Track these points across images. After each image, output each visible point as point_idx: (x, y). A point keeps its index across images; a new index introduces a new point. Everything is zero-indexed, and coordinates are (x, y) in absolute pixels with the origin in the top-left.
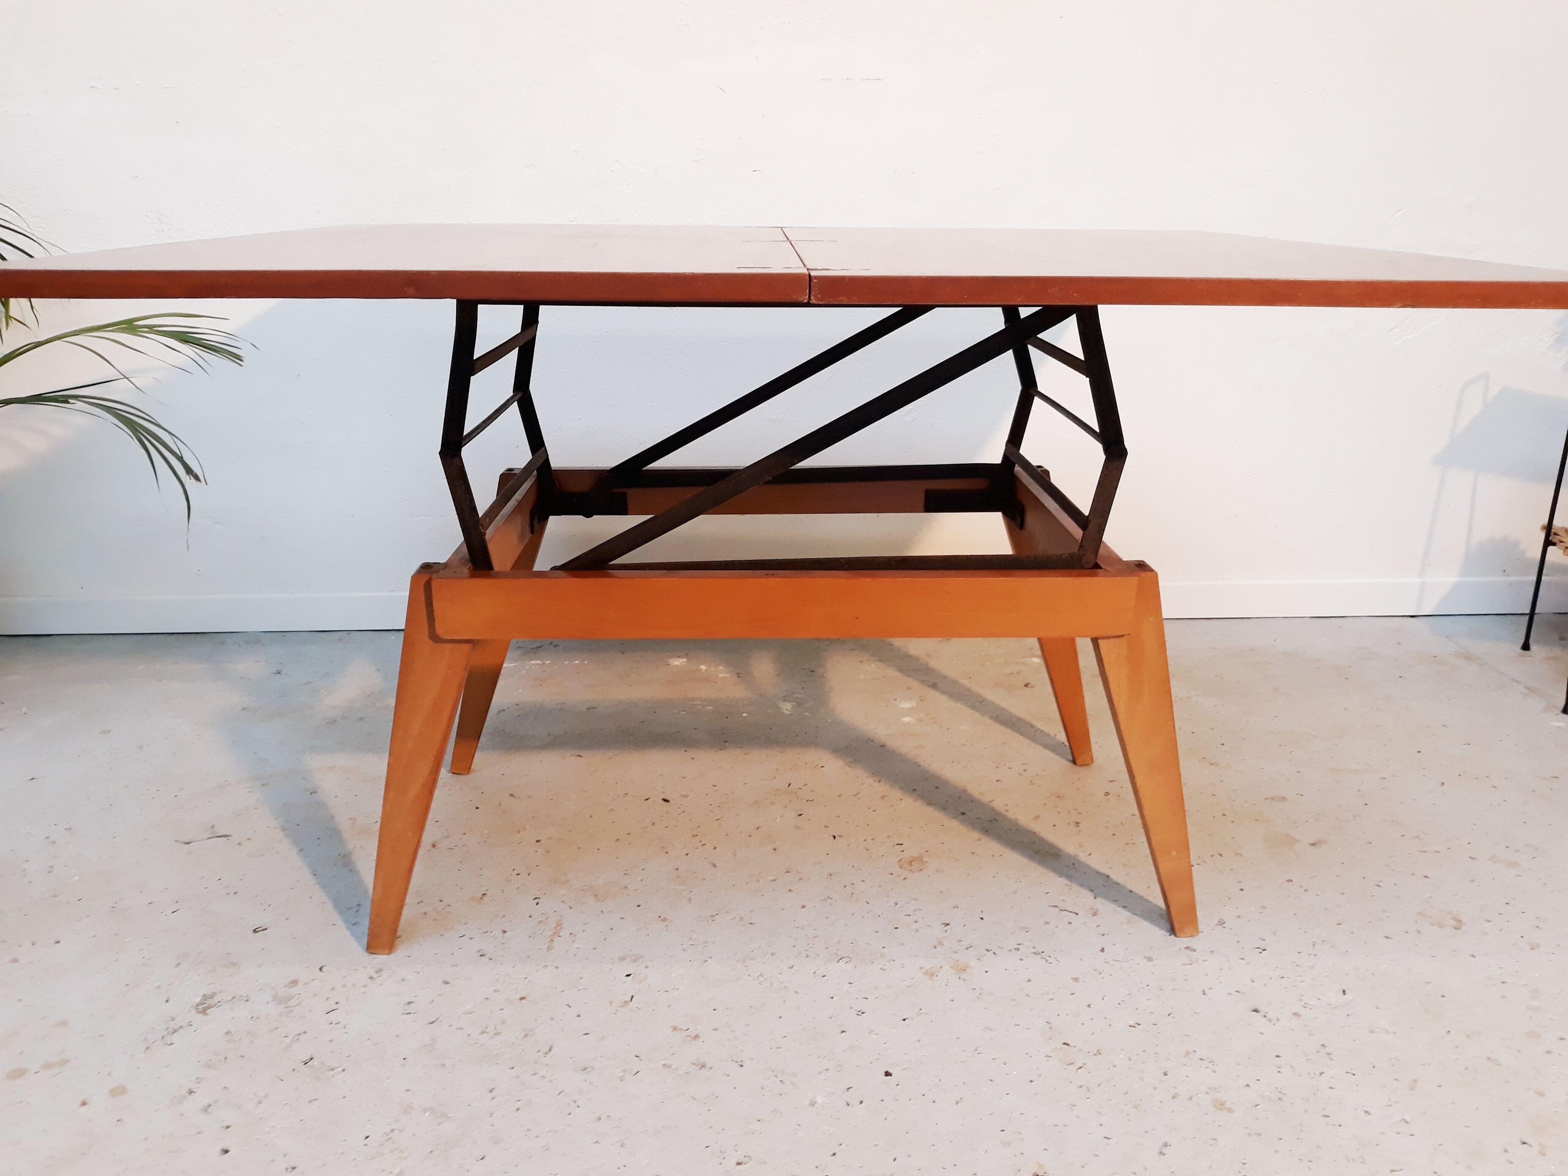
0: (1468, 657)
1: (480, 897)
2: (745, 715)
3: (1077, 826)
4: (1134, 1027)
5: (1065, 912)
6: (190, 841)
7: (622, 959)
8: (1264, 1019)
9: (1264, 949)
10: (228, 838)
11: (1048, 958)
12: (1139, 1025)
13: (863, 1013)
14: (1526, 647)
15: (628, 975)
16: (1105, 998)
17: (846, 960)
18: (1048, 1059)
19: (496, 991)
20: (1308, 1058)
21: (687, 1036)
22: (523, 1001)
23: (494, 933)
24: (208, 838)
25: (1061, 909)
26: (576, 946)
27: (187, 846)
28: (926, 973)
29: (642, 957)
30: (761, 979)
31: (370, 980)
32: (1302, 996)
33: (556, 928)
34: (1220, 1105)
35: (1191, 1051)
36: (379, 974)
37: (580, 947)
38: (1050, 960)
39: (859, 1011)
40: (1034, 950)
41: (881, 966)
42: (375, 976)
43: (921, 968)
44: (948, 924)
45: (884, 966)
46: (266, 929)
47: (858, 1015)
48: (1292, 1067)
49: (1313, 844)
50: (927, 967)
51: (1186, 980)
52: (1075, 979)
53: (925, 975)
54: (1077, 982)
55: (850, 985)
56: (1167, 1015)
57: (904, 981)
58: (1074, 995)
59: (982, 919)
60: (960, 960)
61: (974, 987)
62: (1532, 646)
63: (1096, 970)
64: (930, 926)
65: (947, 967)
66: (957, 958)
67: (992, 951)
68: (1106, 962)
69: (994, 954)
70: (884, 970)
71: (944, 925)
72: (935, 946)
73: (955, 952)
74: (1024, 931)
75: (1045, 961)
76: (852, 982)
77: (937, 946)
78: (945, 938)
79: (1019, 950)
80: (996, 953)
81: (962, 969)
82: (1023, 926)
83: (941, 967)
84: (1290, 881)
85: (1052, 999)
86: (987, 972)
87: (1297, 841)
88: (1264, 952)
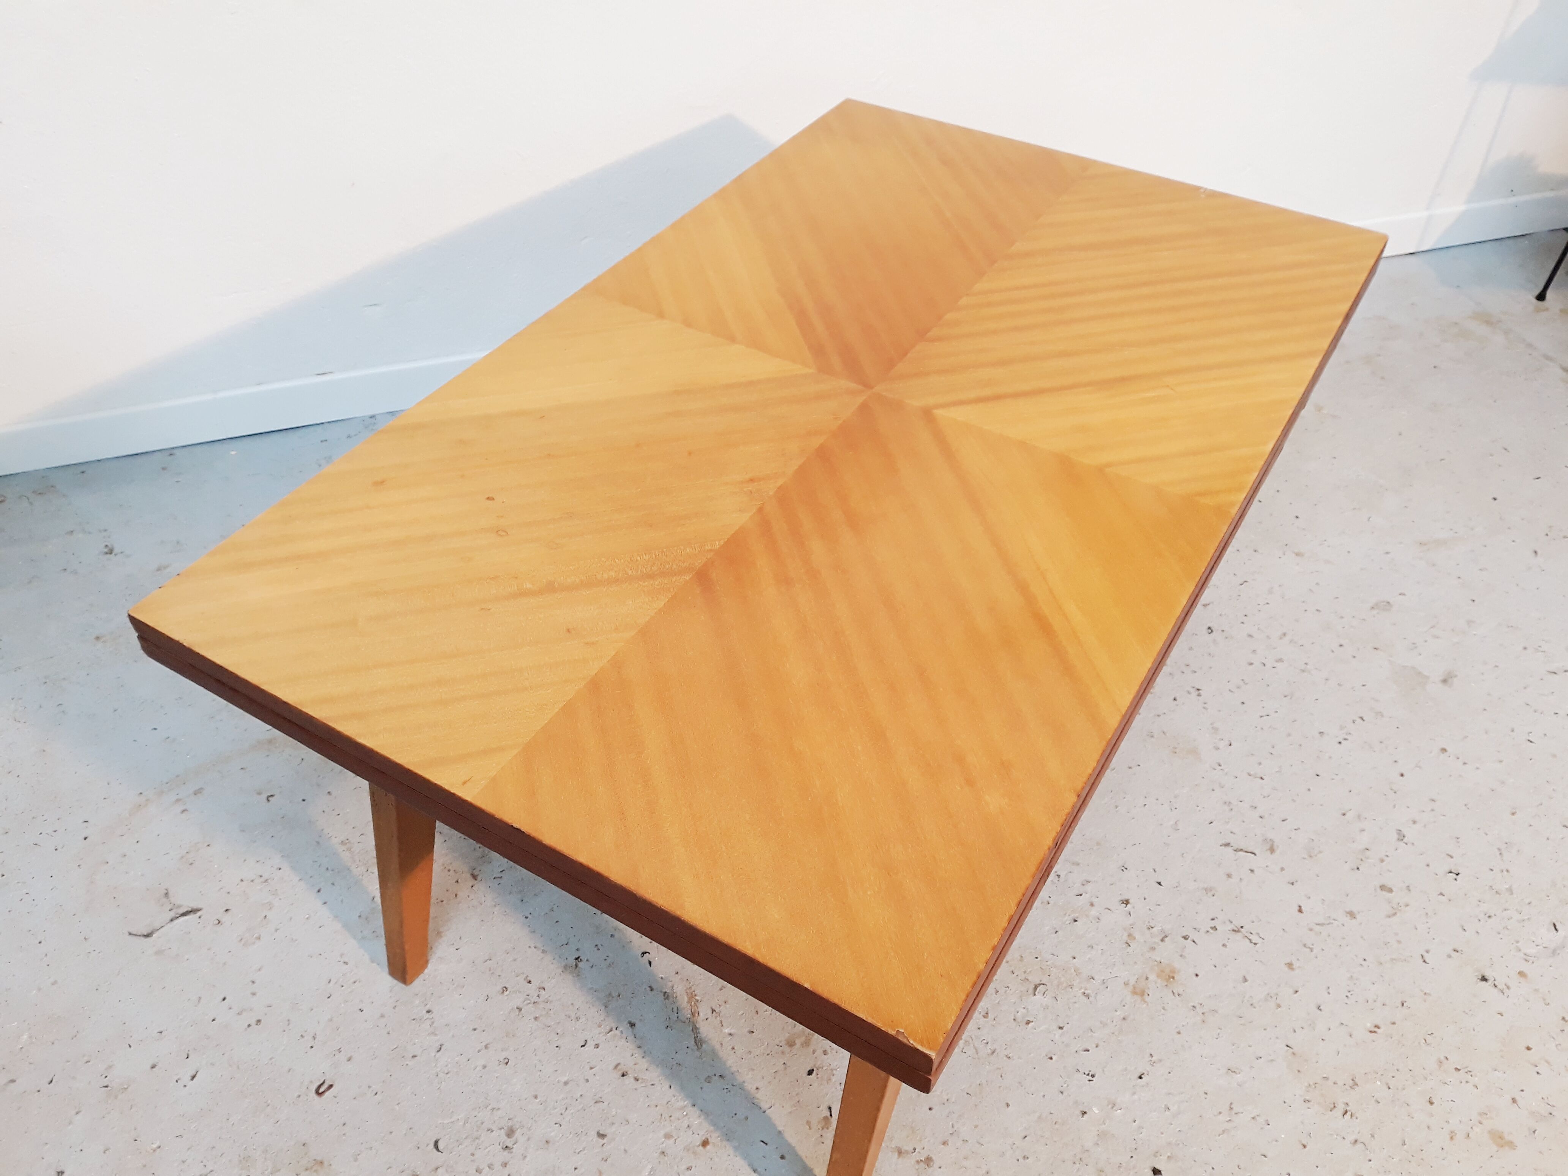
0: (1489, 322)
3: (1199, 695)
4: (1375, 1032)
5: (1240, 852)
6: (150, 932)
8: (1496, 990)
9: (1456, 872)
10: (199, 914)
11: (1251, 937)
12: (1379, 1028)
13: (1093, 1076)
14: (1541, 297)
15: (810, 1072)
16: (1331, 991)
17: (1041, 988)
18: (1308, 1105)
19: (668, 1136)
20: (1557, 1043)
21: (918, 1162)
22: (708, 1147)
24: (172, 920)
25: (1234, 848)
26: (727, 1030)
27: (148, 939)
28: (1134, 993)
31: (506, 1152)
32: (1518, 942)
34: (1501, 1140)
35: (1442, 1058)
36: (514, 1138)
37: (732, 1031)
38: (1255, 939)
39: (1088, 1074)
40: (1231, 927)
41: (1083, 991)
42: (509, 1143)
43: (1126, 984)
44: (1127, 902)
45: (1086, 989)
46: (331, 1086)
47: (1090, 1081)
48: (1548, 1062)
49: (1445, 681)
50: (1132, 981)
51: (1399, 942)
52: (1290, 965)
53: (1135, 996)
54: (1293, 969)
55: (1060, 1031)
56: (1400, 1005)
57: (1116, 1011)
58: (1298, 993)
59: (1159, 883)
60: (1162, 961)
61: (1193, 1004)
62: (1549, 294)
63: (1305, 945)
64: (1109, 908)
65: (1152, 977)
66: (1158, 959)
67: (1189, 938)
68: (1311, 930)
69: (1193, 943)
70: (1088, 996)
71: (1123, 903)
72: (1127, 943)
73: (1153, 949)
74: (1210, 894)
75: (1248, 941)
76: (1061, 1026)
77: (1129, 941)
78: (1132, 926)
79: (1216, 929)
80: (1195, 940)
81: (1170, 976)
82: (1206, 886)
83: (1147, 979)
84: (1444, 750)
85: (1279, 1006)
86: (1197, 975)
87: (1427, 677)
88: (1459, 877)
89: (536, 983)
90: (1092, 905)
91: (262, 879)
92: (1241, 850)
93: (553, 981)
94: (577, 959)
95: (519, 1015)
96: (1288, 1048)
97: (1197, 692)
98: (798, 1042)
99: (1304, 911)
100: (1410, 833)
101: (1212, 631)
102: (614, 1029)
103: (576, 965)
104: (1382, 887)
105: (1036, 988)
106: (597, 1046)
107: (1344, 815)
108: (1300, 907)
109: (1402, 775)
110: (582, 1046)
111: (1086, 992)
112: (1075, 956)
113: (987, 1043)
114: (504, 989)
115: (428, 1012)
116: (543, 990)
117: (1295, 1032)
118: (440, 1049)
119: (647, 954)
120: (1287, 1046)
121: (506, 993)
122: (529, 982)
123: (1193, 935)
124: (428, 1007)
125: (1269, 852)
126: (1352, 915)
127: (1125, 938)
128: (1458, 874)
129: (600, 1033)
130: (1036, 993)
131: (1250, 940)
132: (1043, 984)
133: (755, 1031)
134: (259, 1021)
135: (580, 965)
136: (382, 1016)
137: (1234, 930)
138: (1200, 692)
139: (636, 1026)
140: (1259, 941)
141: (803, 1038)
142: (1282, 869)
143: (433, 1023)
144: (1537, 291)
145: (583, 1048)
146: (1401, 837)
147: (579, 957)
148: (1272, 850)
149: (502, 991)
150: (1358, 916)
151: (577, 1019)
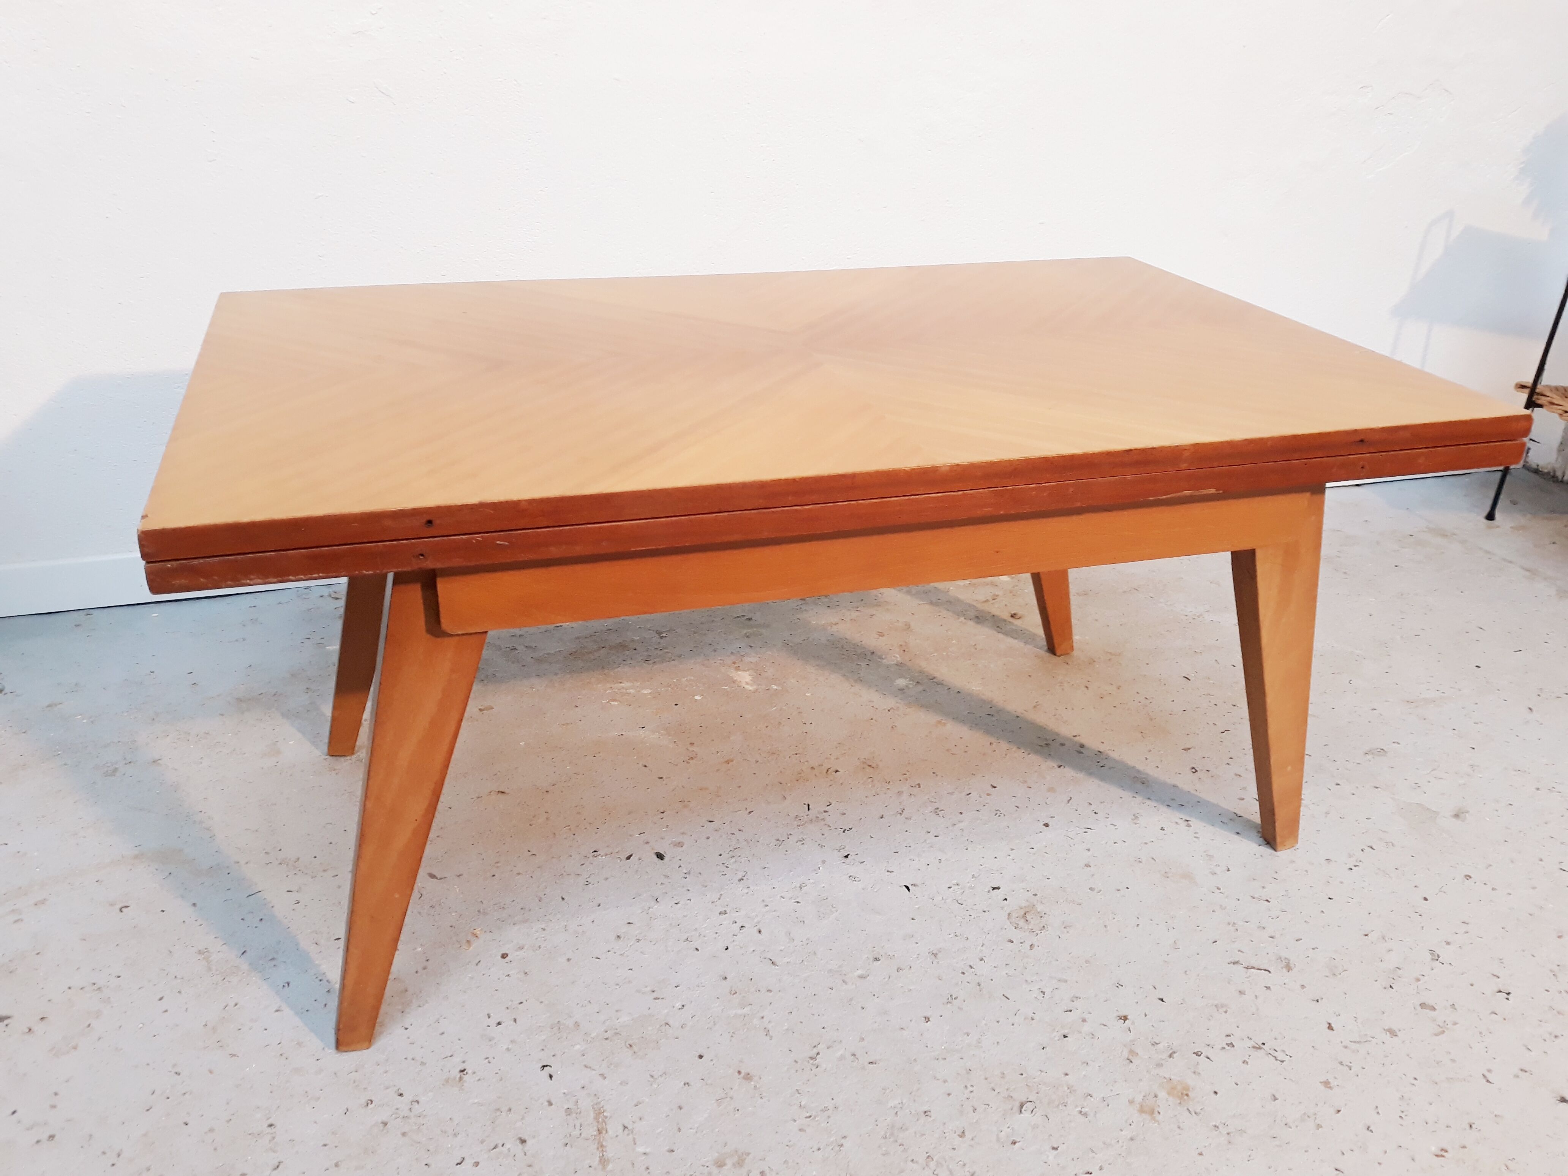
0: (1443, 534)
1: (458, 1079)
2: (697, 698)
4: (1442, 1156)
5: (1252, 970)
7: (720, 1164)
9: (1507, 992)
11: (1276, 1054)
12: (1446, 1151)
14: (1490, 517)
16: (1380, 1111)
17: (1029, 1106)
23: (507, 1146)
25: (1244, 966)
26: (641, 1150)
28: (1142, 1110)
29: (748, 1154)
30: (932, 1165)
33: (596, 1118)
37: (648, 1150)
38: (1280, 1056)
40: (1251, 1043)
41: (1079, 1109)
43: (1131, 1102)
44: (1125, 1018)
49: (1457, 816)
50: (1139, 1099)
51: (1453, 1061)
52: (1326, 1084)
53: (1143, 1114)
54: (1330, 1088)
55: (1055, 1152)
56: (1468, 1127)
57: (1121, 1130)
58: (1340, 1113)
59: (1162, 1000)
60: (1172, 1077)
61: (1214, 1123)
62: (1498, 515)
63: (1341, 1063)
64: (1105, 1024)
65: (1162, 1094)
66: (1167, 1076)
67: (1202, 1055)
68: (1346, 1047)
69: (1208, 1060)
70: (1086, 1115)
71: (1121, 1019)
72: (1128, 1059)
73: (1159, 1065)
74: (1222, 1010)
75: (1274, 1058)
76: (1055, 1146)
77: (1130, 1057)
78: (1133, 1042)
79: (1233, 1046)
80: (1210, 1057)
81: (1183, 1094)
82: (1216, 1002)
83: (1156, 1096)
84: (1468, 877)
85: (1319, 1126)
86: (1216, 1093)
87: (1437, 813)
88: (1510, 997)
89: (408, 1097)
90: (1084, 1020)
91: (95, 987)
92: (1253, 968)
93: (430, 1094)
94: (462, 1071)
95: (383, 1130)
96: (1338, 1172)
97: (1186, 823)
98: (729, 1162)
99: (1334, 1028)
100: (1446, 954)
101: (1196, 771)
102: (500, 1145)
103: (461, 1079)
104: (1423, 1005)
105: (1022, 1106)
106: (477, 1164)
107: (1366, 935)
108: (1329, 1024)
109: (1426, 899)
110: (457, 1164)
111: (1083, 1110)
112: (1068, 1072)
113: (964, 1165)
114: (369, 1102)
115: (271, 1125)
116: (416, 1103)
117: (1343, 1154)
118: (278, 1167)
119: (548, 1067)
120: (1336, 1170)
121: (371, 1106)
122: (401, 1095)
123: (1206, 1051)
124: (270, 1122)
125: (1285, 970)
126: (1392, 1033)
127: (1126, 1054)
128: (1509, 994)
129: (481, 1151)
130: (1023, 1110)
131: (1275, 1057)
132: (1031, 1102)
133: (675, 1149)
134: (52, 1137)
135: (465, 1078)
136: (211, 1130)
137: (1254, 1047)
138: (1189, 822)
139: (527, 1142)
140: (1287, 1058)
141: (736, 1158)
142: (1303, 987)
143: (274, 1138)
144: (1485, 513)
145: (459, 1166)
146: (1436, 957)
147: (465, 1070)
148: (1289, 968)
149: (365, 1104)
150: (1399, 1034)
151: (455, 1135)
